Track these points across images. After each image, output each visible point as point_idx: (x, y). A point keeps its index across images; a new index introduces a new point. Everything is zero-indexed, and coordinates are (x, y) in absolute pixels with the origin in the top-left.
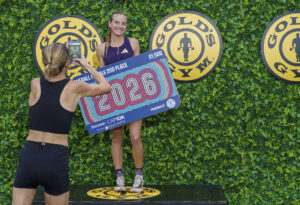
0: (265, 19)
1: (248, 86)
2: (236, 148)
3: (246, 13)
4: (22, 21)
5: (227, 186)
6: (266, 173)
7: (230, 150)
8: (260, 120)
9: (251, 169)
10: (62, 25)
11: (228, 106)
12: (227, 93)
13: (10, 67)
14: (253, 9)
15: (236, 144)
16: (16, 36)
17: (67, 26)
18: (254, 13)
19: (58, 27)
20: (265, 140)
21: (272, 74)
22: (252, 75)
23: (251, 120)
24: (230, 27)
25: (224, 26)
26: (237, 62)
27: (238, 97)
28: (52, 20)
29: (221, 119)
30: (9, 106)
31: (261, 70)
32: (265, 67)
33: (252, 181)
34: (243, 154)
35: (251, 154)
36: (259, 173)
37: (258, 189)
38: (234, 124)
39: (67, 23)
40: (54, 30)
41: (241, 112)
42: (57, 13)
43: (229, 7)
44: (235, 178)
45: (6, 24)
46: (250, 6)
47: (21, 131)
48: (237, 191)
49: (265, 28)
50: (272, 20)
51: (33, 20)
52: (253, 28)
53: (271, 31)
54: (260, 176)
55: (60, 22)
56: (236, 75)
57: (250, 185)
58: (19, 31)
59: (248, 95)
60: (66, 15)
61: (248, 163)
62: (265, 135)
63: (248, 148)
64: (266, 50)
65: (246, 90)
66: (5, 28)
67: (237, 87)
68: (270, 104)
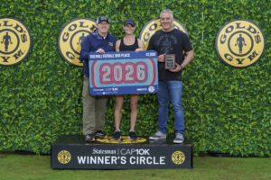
0: (218, 24)
1: (206, 69)
2: (197, 112)
3: (206, 19)
4: (50, 21)
5: (191, 137)
6: (217, 128)
7: (193, 113)
8: (214, 93)
9: (208, 126)
10: (79, 25)
11: (193, 82)
12: (192, 74)
13: (41, 53)
14: (211, 16)
15: (197, 109)
16: (46, 31)
17: (81, 26)
18: (211, 20)
19: (75, 26)
20: (217, 106)
21: (222, 62)
22: (209, 61)
23: (207, 93)
24: (194, 29)
25: (191, 28)
26: (199, 53)
27: (199, 76)
28: (71, 21)
29: (187, 91)
30: (40, 80)
31: (215, 59)
32: (218, 57)
33: (207, 134)
34: (202, 116)
35: (207, 116)
36: (213, 129)
37: (212, 140)
38: (196, 95)
39: (82, 24)
40: (73, 28)
41: (201, 87)
42: (75, 16)
43: (194, 15)
44: (196, 132)
45: (39, 23)
46: (208, 15)
47: (48, 97)
48: (198, 141)
49: (218, 30)
50: (223, 25)
51: (57, 21)
52: (210, 30)
53: (223, 32)
54: (213, 131)
55: (77, 22)
56: (198, 61)
57: (206, 137)
58: (48, 28)
59: (206, 76)
60: (81, 18)
61: (205, 122)
62: (217, 103)
63: (205, 111)
64: (219, 45)
65: (205, 72)
66: (38, 26)
67: (199, 70)
68: (221, 82)
